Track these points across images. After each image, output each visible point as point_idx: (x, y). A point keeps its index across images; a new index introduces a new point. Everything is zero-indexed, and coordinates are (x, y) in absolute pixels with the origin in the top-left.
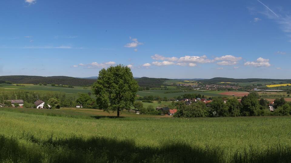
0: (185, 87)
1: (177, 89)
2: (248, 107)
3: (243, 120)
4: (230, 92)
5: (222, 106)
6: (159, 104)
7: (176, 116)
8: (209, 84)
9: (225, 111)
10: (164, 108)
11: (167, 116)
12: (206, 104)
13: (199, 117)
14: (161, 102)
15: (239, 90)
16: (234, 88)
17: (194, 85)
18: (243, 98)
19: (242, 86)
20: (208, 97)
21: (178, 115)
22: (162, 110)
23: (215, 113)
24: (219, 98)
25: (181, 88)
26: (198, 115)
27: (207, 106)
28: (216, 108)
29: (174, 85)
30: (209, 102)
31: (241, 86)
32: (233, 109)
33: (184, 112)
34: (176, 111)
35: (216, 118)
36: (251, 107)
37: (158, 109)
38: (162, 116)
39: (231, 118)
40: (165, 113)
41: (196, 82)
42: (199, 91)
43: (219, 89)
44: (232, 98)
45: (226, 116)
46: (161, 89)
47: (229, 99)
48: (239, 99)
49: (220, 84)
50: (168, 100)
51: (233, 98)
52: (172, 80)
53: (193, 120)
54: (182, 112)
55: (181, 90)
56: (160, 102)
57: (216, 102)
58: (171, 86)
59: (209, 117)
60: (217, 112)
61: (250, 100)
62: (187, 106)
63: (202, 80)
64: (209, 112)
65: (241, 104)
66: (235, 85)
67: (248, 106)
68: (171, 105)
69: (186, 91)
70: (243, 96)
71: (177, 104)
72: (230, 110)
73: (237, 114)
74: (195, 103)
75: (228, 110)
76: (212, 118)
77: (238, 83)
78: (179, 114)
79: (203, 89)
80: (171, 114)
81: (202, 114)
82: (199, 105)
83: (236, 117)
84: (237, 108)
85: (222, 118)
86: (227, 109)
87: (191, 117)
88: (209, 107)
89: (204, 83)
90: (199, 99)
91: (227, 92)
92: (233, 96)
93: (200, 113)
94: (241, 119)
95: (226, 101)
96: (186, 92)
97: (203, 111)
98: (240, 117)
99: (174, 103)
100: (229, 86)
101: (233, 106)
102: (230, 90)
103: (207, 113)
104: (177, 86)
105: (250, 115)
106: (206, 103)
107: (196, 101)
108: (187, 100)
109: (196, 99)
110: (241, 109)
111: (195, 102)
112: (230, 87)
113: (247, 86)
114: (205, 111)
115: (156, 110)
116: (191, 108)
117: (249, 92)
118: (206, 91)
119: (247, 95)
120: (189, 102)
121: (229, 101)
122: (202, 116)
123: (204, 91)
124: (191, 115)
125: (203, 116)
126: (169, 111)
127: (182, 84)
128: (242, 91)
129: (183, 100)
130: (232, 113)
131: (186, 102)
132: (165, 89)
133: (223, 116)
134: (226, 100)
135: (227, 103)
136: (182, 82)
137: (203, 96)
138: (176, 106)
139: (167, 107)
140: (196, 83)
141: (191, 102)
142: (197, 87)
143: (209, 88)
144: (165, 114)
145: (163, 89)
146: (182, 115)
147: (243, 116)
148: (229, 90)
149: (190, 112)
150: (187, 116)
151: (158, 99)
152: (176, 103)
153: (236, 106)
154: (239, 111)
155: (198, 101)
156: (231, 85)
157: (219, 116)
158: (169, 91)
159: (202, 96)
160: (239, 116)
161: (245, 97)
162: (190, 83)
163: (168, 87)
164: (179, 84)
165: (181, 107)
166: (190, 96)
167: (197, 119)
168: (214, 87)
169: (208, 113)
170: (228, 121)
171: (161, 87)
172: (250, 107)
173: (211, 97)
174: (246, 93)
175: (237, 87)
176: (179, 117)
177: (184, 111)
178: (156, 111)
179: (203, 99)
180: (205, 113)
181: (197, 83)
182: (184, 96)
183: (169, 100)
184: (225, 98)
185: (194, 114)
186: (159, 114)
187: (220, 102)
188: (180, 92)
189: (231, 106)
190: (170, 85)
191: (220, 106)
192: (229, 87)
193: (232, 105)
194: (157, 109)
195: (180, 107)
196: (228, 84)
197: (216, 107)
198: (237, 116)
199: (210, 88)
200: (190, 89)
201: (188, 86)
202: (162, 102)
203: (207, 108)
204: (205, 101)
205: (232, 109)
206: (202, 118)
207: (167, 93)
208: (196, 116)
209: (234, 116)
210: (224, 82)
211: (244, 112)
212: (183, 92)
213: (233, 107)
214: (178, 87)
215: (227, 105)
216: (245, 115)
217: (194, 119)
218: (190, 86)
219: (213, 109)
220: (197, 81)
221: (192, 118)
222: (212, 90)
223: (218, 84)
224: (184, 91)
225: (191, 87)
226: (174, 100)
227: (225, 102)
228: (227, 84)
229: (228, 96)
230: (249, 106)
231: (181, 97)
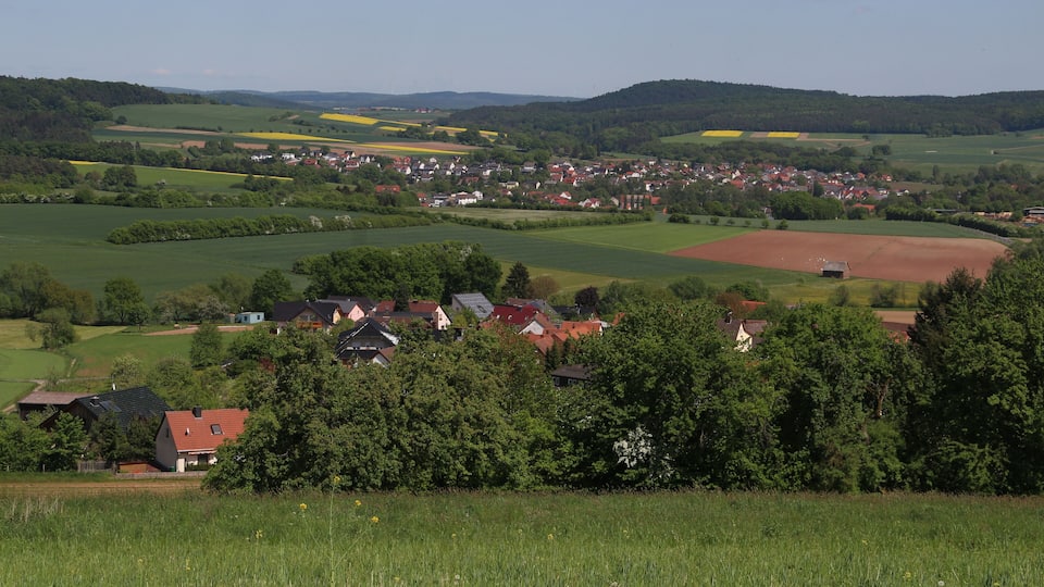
0: (335, 178)
1: (244, 203)
2: (994, 400)
3: (932, 534)
4: (797, 231)
5: (715, 382)
6: (55, 362)
7: (242, 483)
8: (581, 155)
9: (740, 433)
10: (105, 396)
11: (135, 479)
12: (551, 360)
13: (474, 484)
14: (70, 338)
15: (891, 216)
16: (836, 189)
17: (423, 157)
18: (937, 305)
19: (925, 169)
20: (569, 284)
21: (261, 470)
22: (87, 427)
23: (632, 448)
24: (685, 292)
25: (290, 189)
26: (469, 465)
27: (562, 371)
28: (652, 398)
29: (218, 155)
30: (578, 331)
31: (912, 177)
32: (831, 418)
33: (321, 436)
34: (240, 429)
35: (642, 502)
36: (1022, 392)
37: (40, 407)
38: (94, 478)
39: (805, 499)
40: (123, 445)
41: (452, 131)
42: (484, 223)
43: (681, 206)
44: (822, 293)
45: (747, 481)
46: (69, 193)
47: (791, 303)
48: (890, 305)
49: (698, 156)
50: (157, 317)
51: (822, 300)
52: (195, 98)
53: (414, 515)
54: (298, 438)
55: (289, 214)
56: (60, 339)
57: (650, 341)
58: (188, 165)
59: (577, 484)
60: (656, 441)
61: (1017, 319)
62: (351, 373)
63: (516, 109)
64: (577, 437)
65: (917, 366)
66: (857, 161)
67: (986, 382)
68: (187, 361)
69: (347, 218)
70: (941, 277)
71: (250, 353)
72: (796, 420)
73: (874, 465)
74: (433, 345)
75: (779, 420)
76: (604, 501)
77: (884, 139)
78: (271, 457)
79: (516, 202)
80: (185, 455)
81: (501, 457)
82: (478, 368)
83: (856, 493)
84: (870, 400)
85: (704, 501)
86: (763, 405)
87: (388, 485)
88: (578, 391)
89: (527, 138)
90: (474, 301)
91: (772, 234)
92: (827, 274)
93: (490, 452)
94: (915, 516)
95: (758, 326)
96: (340, 227)
97: (522, 428)
98: (896, 494)
99: (216, 346)
100: (792, 174)
101: (831, 380)
102: (798, 215)
103: (554, 445)
104: (249, 167)
105: (1011, 482)
106: (546, 344)
107: (443, 322)
108: (356, 314)
109: (446, 301)
110: (911, 417)
111: (438, 335)
112: (800, 181)
113: (984, 175)
114: (540, 428)
115: (15, 424)
116: (395, 395)
117: (1003, 233)
118: (545, 226)
119: (980, 274)
120: (370, 330)
121: (791, 332)
122: (503, 478)
123: (530, 226)
124: (396, 464)
125: (514, 484)
126: (160, 429)
127: (301, 149)
128: (921, 225)
129: (306, 319)
130: (818, 455)
131: (345, 334)
132: (120, 201)
133: (725, 486)
134: (756, 317)
135: (762, 346)
136: (302, 125)
137: (519, 274)
138: (233, 374)
139: (136, 390)
140: (443, 137)
141: (397, 333)
142: (458, 185)
143: (578, 194)
144: (113, 459)
145: (99, 194)
146: (295, 469)
147: (933, 493)
148: (789, 212)
149: (382, 433)
150: (356, 481)
151: (44, 303)
152: (242, 348)
153: (859, 386)
154: (888, 430)
155: (462, 324)
156: (807, 160)
157: (674, 484)
158: (167, 223)
159: (506, 270)
160: (890, 485)
161: (960, 285)
162: (390, 137)
163: (145, 175)
164: (273, 147)
165: (297, 384)
166: (386, 268)
167: (455, 503)
168: (632, 186)
169: (567, 447)
170: (767, 533)
171: (69, 178)
172: (1016, 401)
173: (602, 283)
174: (977, 252)
175: (876, 186)
176: (266, 484)
177: (316, 424)
178: (17, 436)
179: (518, 303)
180: (532, 448)
181: (461, 139)
182: (317, 269)
183: (169, 313)
184: (747, 293)
185: (422, 457)
186: (55, 463)
187: (695, 333)
188: (281, 227)
189: (806, 383)
190: (172, 160)
191: (691, 383)
192: (789, 181)
193: (815, 375)
194: (25, 409)
195: (283, 386)
196: (783, 155)
197: (649, 384)
198: (866, 486)
199: (591, 190)
200: (388, 203)
201: (368, 173)
202: (85, 333)
203: (558, 393)
204: (534, 328)
205: (819, 413)
206: (502, 499)
207: (142, 236)
208: (440, 482)
209: (837, 486)
210: (736, 134)
211: (949, 448)
212: (315, 229)
213: (822, 393)
214: (262, 175)
215: (766, 372)
216: (951, 481)
217: (423, 506)
218: (381, 171)
219: (619, 403)
220: (456, 118)
221: (401, 494)
222: (612, 218)
223: (680, 153)
224: (315, 220)
225: (398, 179)
226: (219, 317)
227: (742, 335)
228: (767, 147)
229: (777, 276)
230: (1003, 385)
231: (287, 287)
